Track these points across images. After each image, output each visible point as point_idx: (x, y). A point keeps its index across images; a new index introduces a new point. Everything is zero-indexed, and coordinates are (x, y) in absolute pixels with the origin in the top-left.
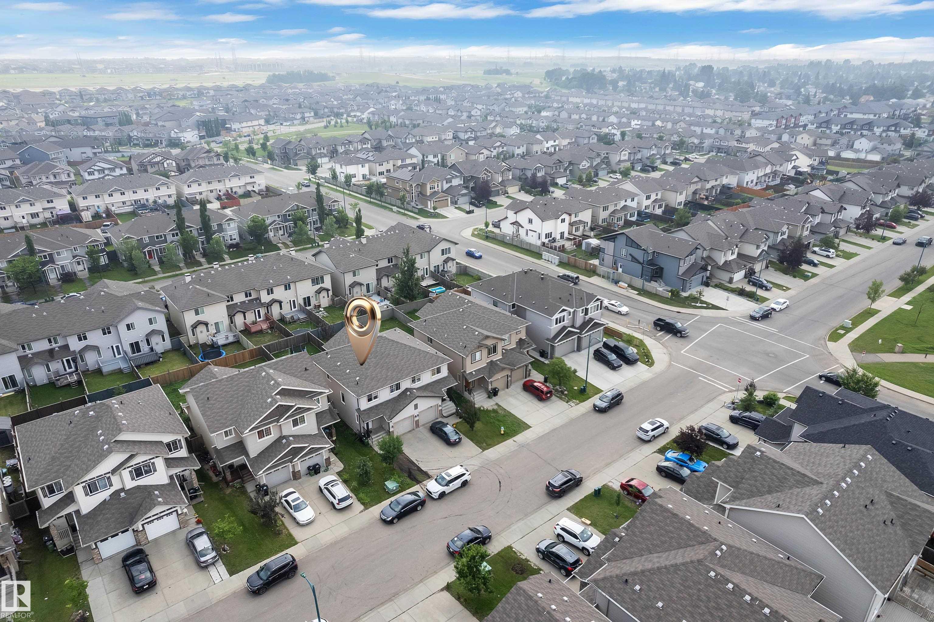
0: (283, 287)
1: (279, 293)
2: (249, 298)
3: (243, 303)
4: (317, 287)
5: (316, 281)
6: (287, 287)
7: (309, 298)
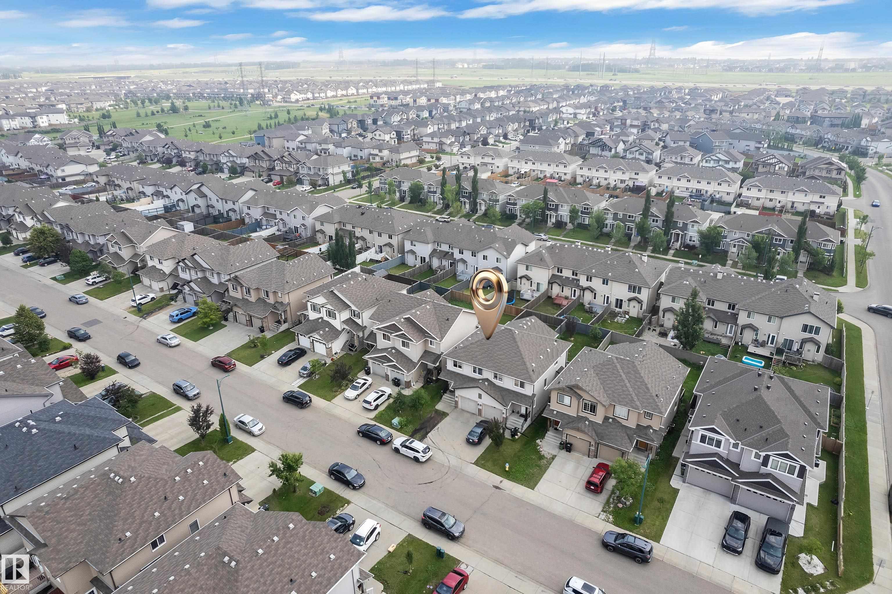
0: (601, 281)
1: (596, 283)
2: (574, 277)
3: (567, 278)
4: (632, 295)
5: (632, 288)
6: (605, 282)
7: (621, 301)
